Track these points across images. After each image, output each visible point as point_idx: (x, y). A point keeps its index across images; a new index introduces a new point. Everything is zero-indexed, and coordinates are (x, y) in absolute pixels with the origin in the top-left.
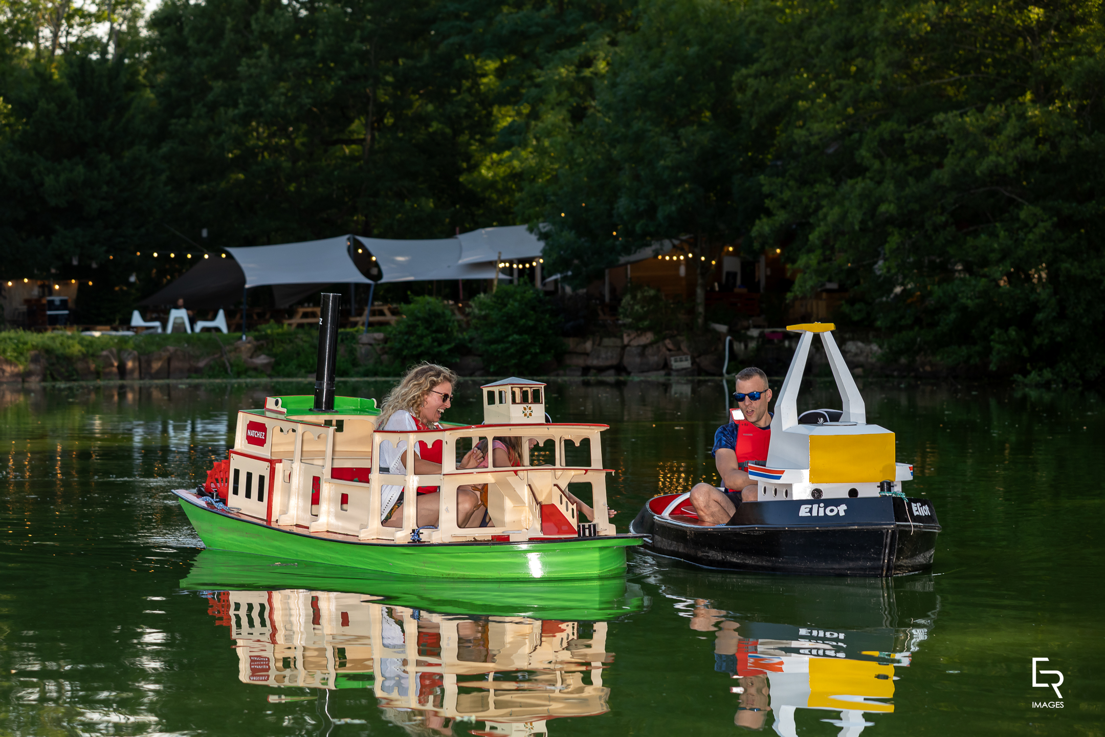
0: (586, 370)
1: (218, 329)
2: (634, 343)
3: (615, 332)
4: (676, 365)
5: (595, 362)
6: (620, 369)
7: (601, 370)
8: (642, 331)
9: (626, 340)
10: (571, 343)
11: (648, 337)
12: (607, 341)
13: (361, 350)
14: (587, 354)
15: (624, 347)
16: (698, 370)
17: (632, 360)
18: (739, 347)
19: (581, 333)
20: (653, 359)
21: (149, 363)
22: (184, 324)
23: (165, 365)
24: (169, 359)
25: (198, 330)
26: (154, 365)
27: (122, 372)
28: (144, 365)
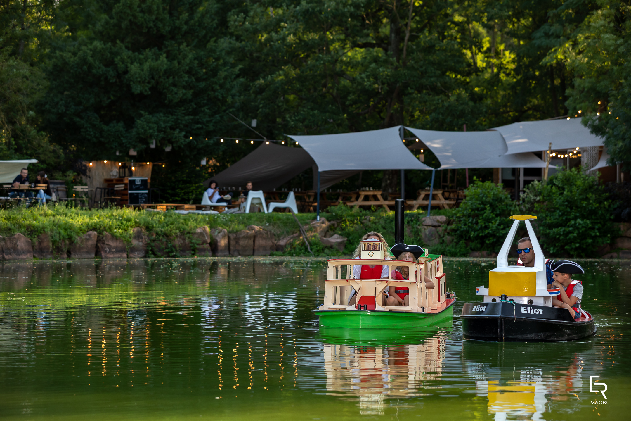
1: (289, 210)
10: (622, 228)
13: (425, 231)
21: (237, 240)
22: (261, 204)
23: (251, 242)
24: (255, 237)
25: (271, 210)
26: (241, 243)
27: (214, 248)
28: (233, 243)
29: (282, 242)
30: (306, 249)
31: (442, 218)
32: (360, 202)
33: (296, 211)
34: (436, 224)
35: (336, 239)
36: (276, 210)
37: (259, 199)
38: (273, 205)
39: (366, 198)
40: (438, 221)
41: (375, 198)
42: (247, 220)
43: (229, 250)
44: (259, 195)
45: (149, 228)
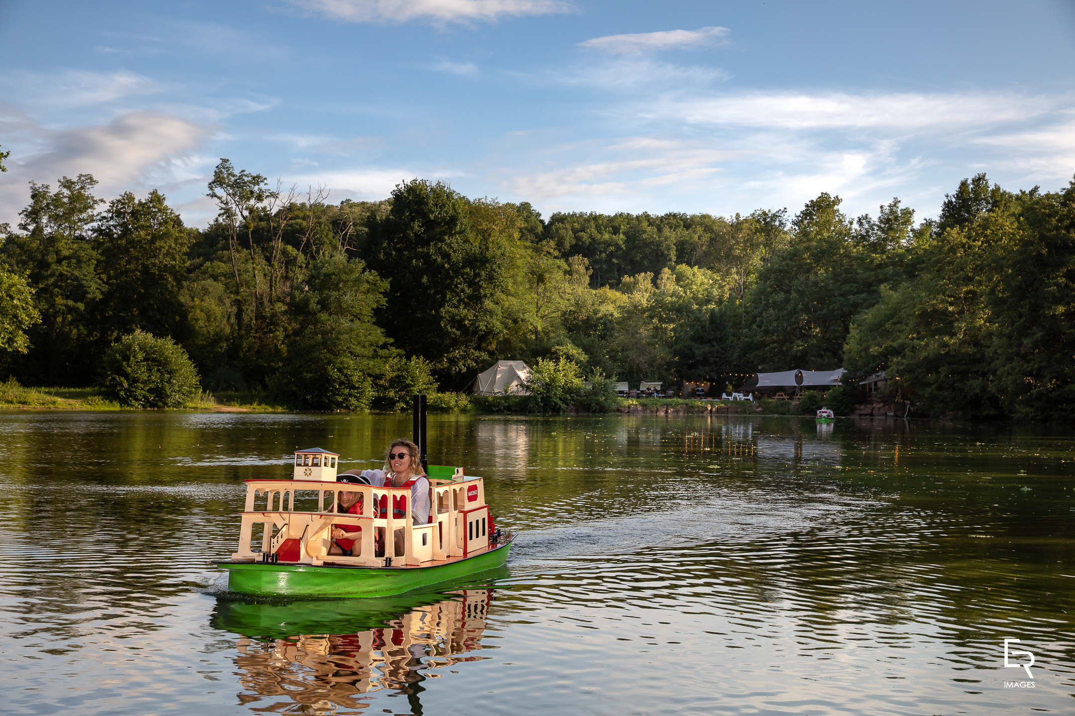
0: (861, 415)
1: (749, 399)
2: (876, 407)
3: (871, 403)
4: (888, 414)
5: (863, 413)
6: (872, 415)
7: (866, 415)
8: (879, 403)
9: (874, 405)
10: (857, 406)
11: (881, 405)
12: (868, 406)
13: (791, 407)
14: (861, 410)
15: (874, 408)
16: (896, 416)
17: (875, 412)
18: (912, 408)
19: (861, 403)
20: (882, 412)
31: (798, 403)
32: (776, 397)
33: (751, 400)
35: (759, 409)
36: (746, 400)
38: (744, 398)
39: (779, 395)
41: (782, 395)
45: (687, 404)
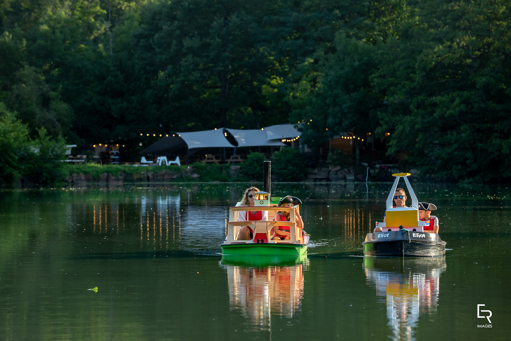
0: (315, 180)
1: (177, 164)
2: (333, 170)
3: (325, 165)
4: (348, 178)
5: (319, 177)
6: (328, 179)
8: (336, 165)
9: (330, 169)
10: (310, 170)
11: (338, 168)
12: (323, 169)
14: (315, 174)
15: (329, 171)
16: (356, 180)
17: (332, 176)
18: (372, 171)
20: (340, 176)
21: (157, 176)
22: (165, 162)
23: (162, 177)
24: (163, 175)
25: (169, 164)
26: (159, 177)
27: (148, 179)
28: (155, 177)
29: (174, 177)
30: (184, 180)
31: (238, 167)
32: (206, 160)
33: (179, 164)
34: (236, 169)
35: (195, 176)
36: (172, 164)
37: (165, 160)
38: (170, 162)
39: (208, 159)
40: (237, 168)
41: (212, 159)
42: (160, 168)
43: (154, 180)
44: (165, 158)
45: (124, 172)
